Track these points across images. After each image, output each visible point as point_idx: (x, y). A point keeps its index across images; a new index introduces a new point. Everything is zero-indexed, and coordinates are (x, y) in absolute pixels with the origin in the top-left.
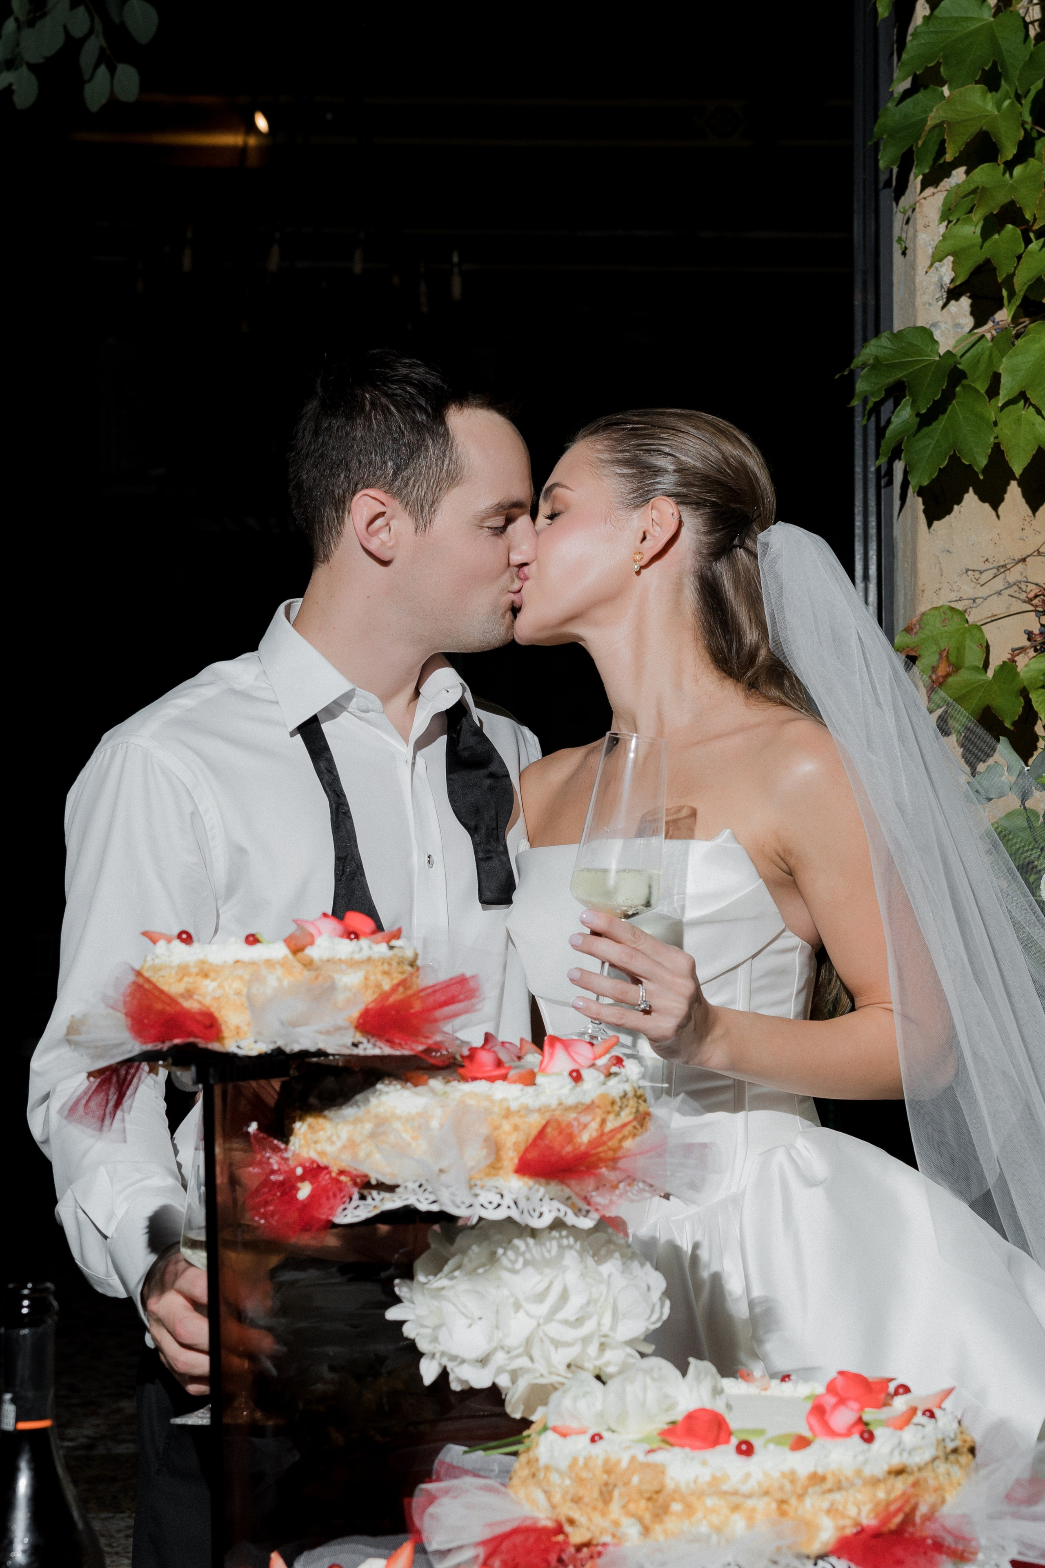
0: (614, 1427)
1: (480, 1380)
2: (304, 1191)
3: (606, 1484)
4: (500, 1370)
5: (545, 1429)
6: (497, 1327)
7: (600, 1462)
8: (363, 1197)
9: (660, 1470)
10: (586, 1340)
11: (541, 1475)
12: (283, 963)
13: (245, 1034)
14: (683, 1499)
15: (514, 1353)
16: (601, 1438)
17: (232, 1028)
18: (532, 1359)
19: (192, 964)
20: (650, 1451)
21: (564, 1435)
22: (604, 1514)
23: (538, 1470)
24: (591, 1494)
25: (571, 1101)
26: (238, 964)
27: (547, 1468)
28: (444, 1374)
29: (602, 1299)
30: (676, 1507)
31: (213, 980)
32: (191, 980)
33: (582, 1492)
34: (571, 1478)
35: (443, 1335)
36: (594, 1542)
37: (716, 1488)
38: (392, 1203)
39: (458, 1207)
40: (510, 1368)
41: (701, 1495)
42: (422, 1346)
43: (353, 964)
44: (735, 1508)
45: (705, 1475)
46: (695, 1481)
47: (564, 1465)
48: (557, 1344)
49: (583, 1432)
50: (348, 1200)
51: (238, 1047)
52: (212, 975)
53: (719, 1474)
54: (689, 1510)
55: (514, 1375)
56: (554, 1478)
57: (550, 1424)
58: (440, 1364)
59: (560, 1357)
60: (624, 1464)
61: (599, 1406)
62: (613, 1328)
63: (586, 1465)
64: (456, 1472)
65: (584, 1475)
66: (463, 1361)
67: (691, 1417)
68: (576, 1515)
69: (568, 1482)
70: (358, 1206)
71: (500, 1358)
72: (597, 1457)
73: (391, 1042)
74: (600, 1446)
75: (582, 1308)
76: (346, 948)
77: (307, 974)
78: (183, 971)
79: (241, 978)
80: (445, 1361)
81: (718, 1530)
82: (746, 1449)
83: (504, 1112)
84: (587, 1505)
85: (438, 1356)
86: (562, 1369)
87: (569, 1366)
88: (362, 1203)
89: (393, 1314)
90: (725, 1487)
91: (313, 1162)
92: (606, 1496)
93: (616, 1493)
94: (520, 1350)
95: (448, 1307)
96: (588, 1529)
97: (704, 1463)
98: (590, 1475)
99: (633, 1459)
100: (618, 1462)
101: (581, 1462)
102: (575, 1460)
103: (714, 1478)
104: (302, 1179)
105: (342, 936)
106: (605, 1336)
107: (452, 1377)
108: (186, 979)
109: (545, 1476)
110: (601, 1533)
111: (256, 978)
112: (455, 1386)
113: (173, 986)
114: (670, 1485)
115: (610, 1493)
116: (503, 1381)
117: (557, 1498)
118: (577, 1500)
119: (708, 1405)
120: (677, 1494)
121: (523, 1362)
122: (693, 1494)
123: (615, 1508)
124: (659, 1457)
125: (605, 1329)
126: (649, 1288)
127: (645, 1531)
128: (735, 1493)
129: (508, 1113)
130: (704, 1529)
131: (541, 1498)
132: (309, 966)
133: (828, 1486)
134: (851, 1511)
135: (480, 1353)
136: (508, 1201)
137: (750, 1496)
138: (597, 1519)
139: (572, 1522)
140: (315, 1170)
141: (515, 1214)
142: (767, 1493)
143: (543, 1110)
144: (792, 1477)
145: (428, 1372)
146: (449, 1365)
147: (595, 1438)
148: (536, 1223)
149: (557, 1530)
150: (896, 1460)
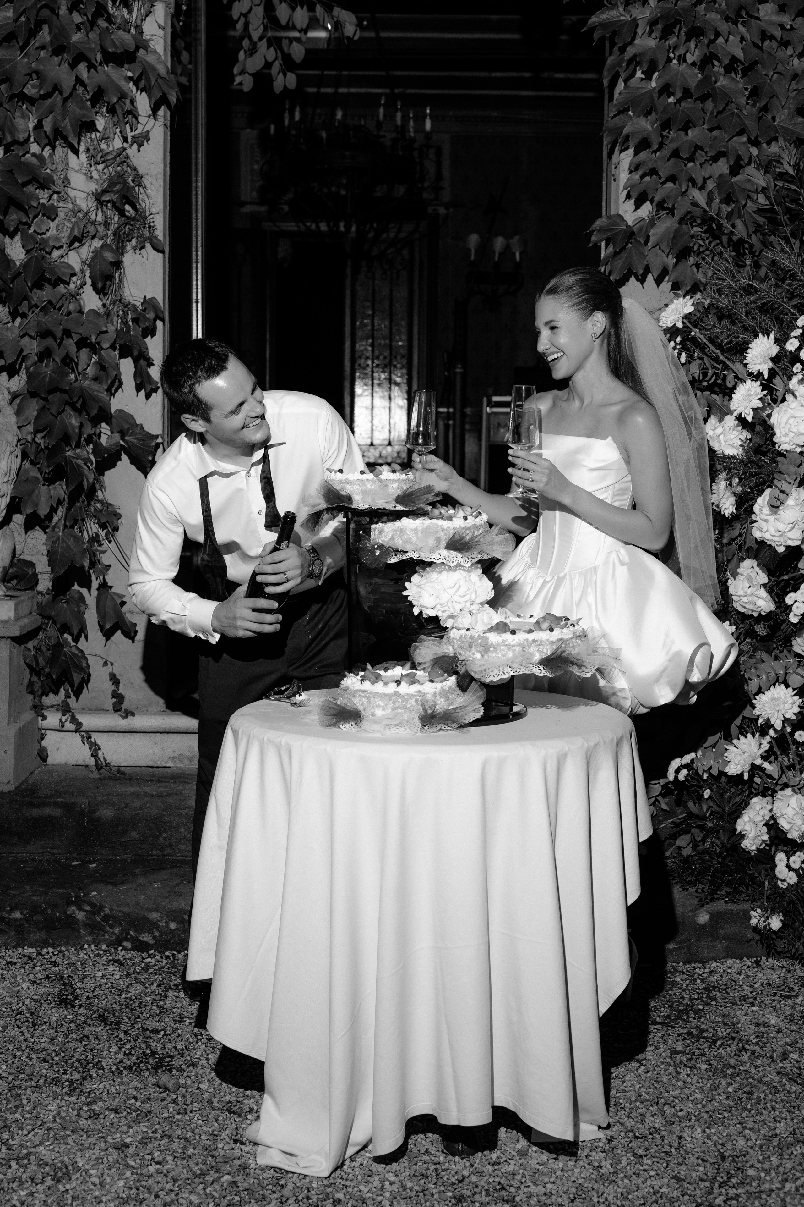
0: (474, 627)
1: (432, 614)
2: (378, 553)
3: (471, 643)
4: (439, 611)
5: (452, 629)
6: (438, 597)
7: (469, 636)
9: (487, 638)
10: (466, 602)
12: (372, 480)
13: (361, 502)
14: (494, 647)
15: (443, 606)
16: (470, 630)
17: (357, 500)
18: (449, 608)
19: (343, 480)
20: (485, 633)
21: (458, 630)
22: (470, 652)
23: (450, 640)
24: (466, 646)
25: (463, 526)
26: (358, 481)
28: (421, 612)
30: (492, 649)
31: (350, 485)
32: (343, 485)
33: (463, 645)
35: (421, 600)
36: (466, 659)
37: (504, 644)
38: (406, 557)
40: (442, 610)
41: (498, 645)
42: (414, 603)
43: (394, 481)
44: (508, 649)
45: (501, 640)
46: (498, 642)
47: (458, 639)
48: (457, 603)
49: (464, 628)
50: (391, 556)
51: (359, 506)
53: (505, 640)
54: (495, 649)
55: (443, 612)
56: (455, 641)
57: (454, 627)
58: (420, 609)
59: (458, 607)
60: (477, 637)
61: (469, 621)
62: (475, 598)
63: (465, 637)
64: (424, 641)
65: (464, 640)
66: (427, 608)
67: (497, 624)
69: (459, 643)
70: (395, 558)
71: (439, 607)
73: (406, 506)
74: (469, 633)
76: (392, 476)
77: (380, 484)
78: (340, 481)
79: (359, 485)
81: (504, 655)
82: (513, 632)
84: (464, 649)
85: (419, 606)
86: (458, 610)
87: (461, 609)
88: (396, 555)
89: (404, 593)
90: (507, 643)
91: (379, 543)
92: (470, 646)
93: (474, 645)
94: (445, 605)
95: (423, 591)
96: (465, 656)
97: (501, 637)
98: (466, 641)
99: (479, 635)
100: (475, 636)
101: (463, 637)
103: (503, 640)
104: (377, 549)
106: (473, 601)
107: (424, 613)
108: (341, 484)
109: (453, 641)
110: (469, 657)
111: (364, 485)
112: (425, 616)
113: (338, 487)
114: (490, 643)
115: (472, 645)
116: (440, 614)
117: (456, 648)
118: (462, 647)
119: (503, 621)
120: (492, 645)
121: (446, 608)
123: (473, 649)
124: (488, 635)
125: (473, 599)
127: (483, 656)
128: (510, 645)
129: (443, 530)
130: (500, 655)
131: (451, 648)
132: (380, 481)
133: (538, 643)
134: (545, 651)
135: (432, 605)
136: (442, 557)
137: (514, 646)
138: (468, 653)
139: (460, 653)
140: (380, 547)
141: (444, 561)
142: (519, 645)
143: (454, 529)
144: (527, 640)
145: (416, 611)
146: (423, 609)
147: (468, 630)
148: (451, 565)
149: (455, 657)
150: (560, 637)
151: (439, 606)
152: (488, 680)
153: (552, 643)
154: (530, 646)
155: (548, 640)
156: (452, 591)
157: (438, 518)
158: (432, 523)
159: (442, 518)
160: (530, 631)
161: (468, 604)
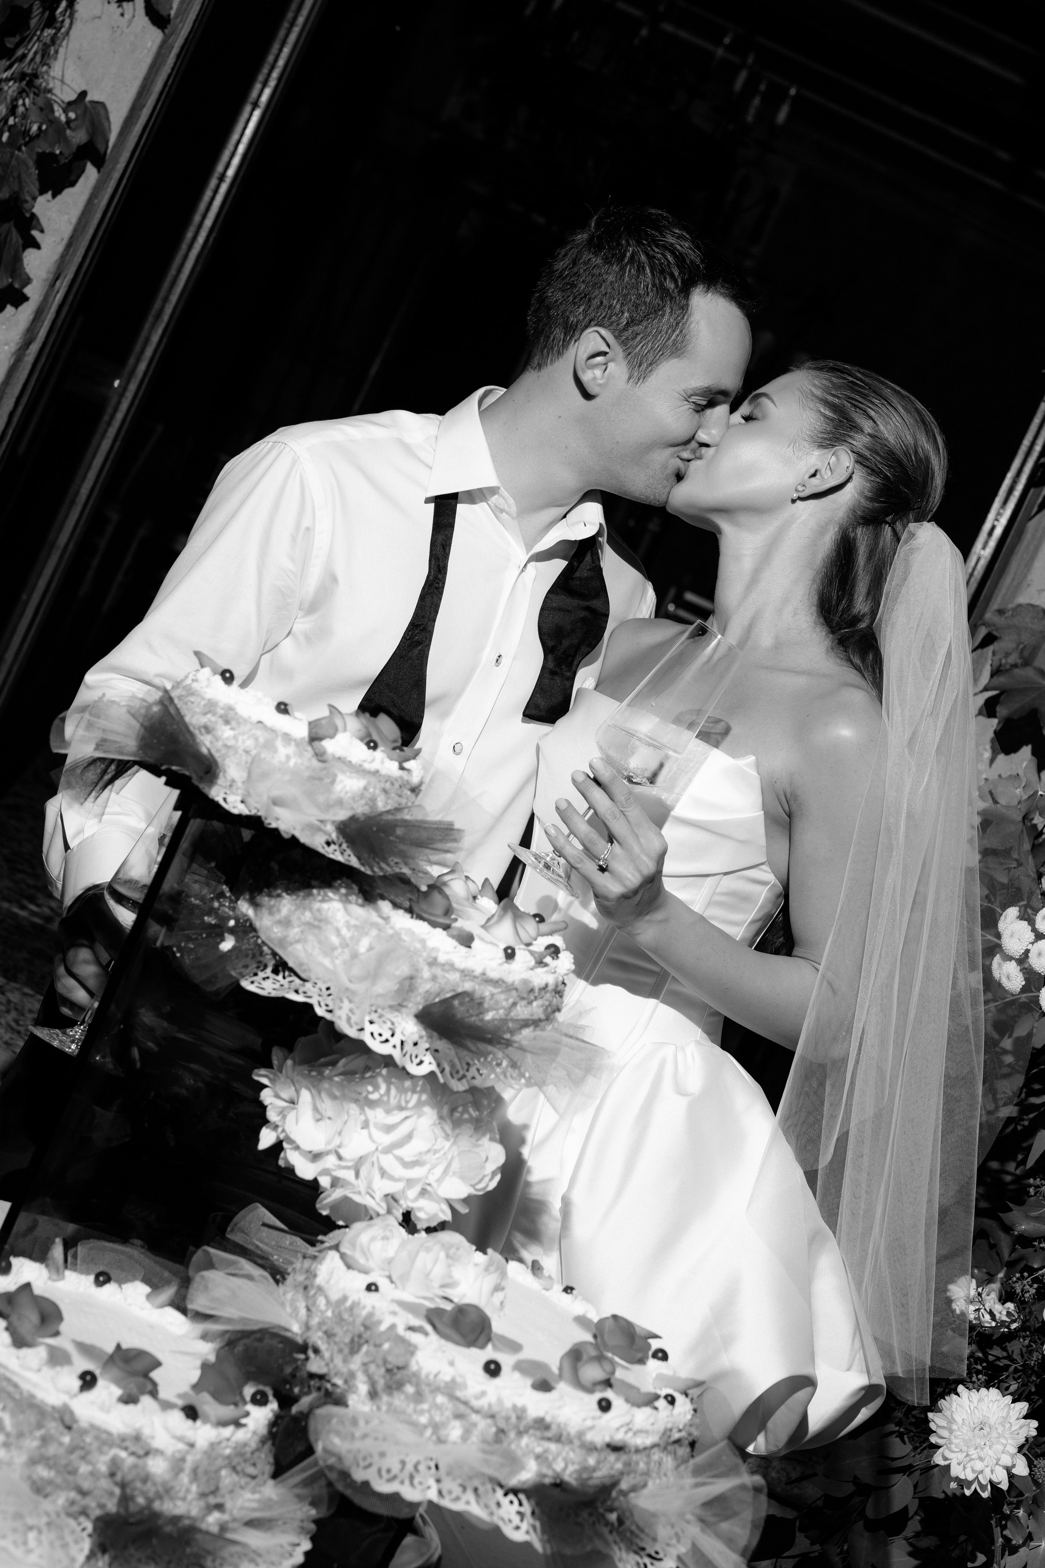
0: (394, 1278)
1: (305, 1171)
2: (227, 945)
3: (360, 1336)
4: (326, 1172)
5: (336, 1247)
6: (340, 1133)
7: (364, 1313)
8: (276, 971)
9: (411, 1349)
10: (410, 1182)
11: (312, 1292)
12: (298, 744)
13: (238, 789)
14: (417, 1385)
15: (343, 1163)
16: (377, 1290)
17: (229, 778)
18: (357, 1175)
19: (221, 705)
20: (411, 1329)
21: (349, 1267)
22: (345, 1361)
23: (312, 1285)
24: (343, 1337)
25: (495, 974)
26: (260, 725)
27: (320, 1289)
28: (278, 1147)
29: (442, 1152)
30: (410, 1389)
31: (232, 729)
32: (213, 719)
33: (338, 1330)
34: (333, 1312)
35: (291, 1116)
36: (327, 1378)
37: (450, 1390)
38: (297, 993)
39: (351, 1026)
40: (335, 1173)
41: (435, 1389)
42: (271, 1115)
43: (360, 770)
44: (459, 1416)
45: (447, 1375)
46: (436, 1376)
47: (335, 1296)
48: (383, 1173)
49: (365, 1272)
50: (262, 968)
51: (225, 800)
52: (234, 723)
53: (459, 1380)
54: (419, 1397)
55: (336, 1182)
56: (321, 1302)
57: (343, 1249)
58: (278, 1137)
59: (383, 1187)
60: (383, 1327)
61: (391, 1253)
62: (439, 1181)
63: (351, 1309)
65: (346, 1316)
66: (297, 1148)
67: (461, 1310)
68: (323, 1346)
69: (329, 1314)
70: (268, 978)
72: (364, 1307)
73: (359, 857)
74: (371, 1298)
75: (420, 1153)
76: (361, 755)
77: (315, 763)
78: (211, 706)
79: (256, 739)
80: (282, 1136)
81: (435, 1426)
82: (493, 1369)
83: (430, 960)
84: (335, 1343)
85: (280, 1129)
86: (379, 1195)
87: (386, 1196)
88: (272, 976)
89: (259, 1075)
90: (459, 1394)
91: (249, 920)
92: (355, 1346)
93: (365, 1348)
94: (350, 1164)
95: (305, 1095)
96: (327, 1365)
97: (452, 1363)
98: (351, 1319)
99: (393, 1327)
100: (379, 1322)
101: (348, 1304)
102: (345, 1298)
103: (453, 1381)
104: (232, 931)
105: (362, 740)
106: (429, 1185)
107: (282, 1155)
108: (209, 716)
109: (315, 1294)
110: (336, 1374)
111: (269, 746)
112: (281, 1163)
113: (194, 718)
114: (414, 1367)
115: (360, 1346)
116: (325, 1181)
117: (315, 1321)
118: (329, 1335)
119: (482, 1305)
120: (415, 1378)
121: (348, 1175)
122: (429, 1385)
123: (357, 1361)
124: (415, 1338)
125: (432, 1179)
126: (487, 1158)
127: (373, 1395)
128: (466, 1403)
129: (433, 963)
130: (423, 1420)
131: (303, 1312)
132: (320, 756)
133: (549, 1434)
134: (559, 1466)
135: (317, 1148)
136: (396, 1041)
137: (477, 1411)
138: (338, 1361)
139: (316, 1351)
140: (246, 929)
141: (397, 1054)
142: (493, 1416)
143: (466, 974)
144: (521, 1413)
145: (266, 1139)
146: (285, 1145)
147: (371, 1288)
148: (413, 1069)
149: (304, 1348)
150: (619, 1437)
151: (330, 1161)
152: (359, 1475)
153: (591, 1448)
154: (520, 1434)
155: (581, 1434)
156: (386, 1139)
157: (434, 925)
158: (411, 932)
159: (446, 927)
160: (544, 1386)
161: (412, 1193)
